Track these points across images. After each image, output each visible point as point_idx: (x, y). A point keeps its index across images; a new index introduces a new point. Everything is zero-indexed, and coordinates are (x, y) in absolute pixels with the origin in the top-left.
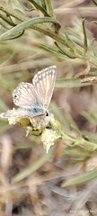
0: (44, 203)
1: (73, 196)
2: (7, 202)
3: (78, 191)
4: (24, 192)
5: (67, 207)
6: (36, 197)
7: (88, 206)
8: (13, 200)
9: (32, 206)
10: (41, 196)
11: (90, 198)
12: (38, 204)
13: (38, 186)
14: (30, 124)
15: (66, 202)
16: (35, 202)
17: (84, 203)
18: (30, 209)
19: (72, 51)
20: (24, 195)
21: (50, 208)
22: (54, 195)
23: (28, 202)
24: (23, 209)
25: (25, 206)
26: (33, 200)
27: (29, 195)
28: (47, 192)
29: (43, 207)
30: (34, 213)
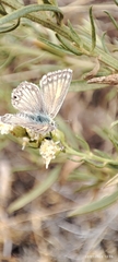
0: (50, 242)
1: (85, 233)
2: (5, 241)
3: (91, 227)
4: (26, 228)
5: (77, 246)
6: (41, 234)
7: (103, 245)
8: (13, 239)
9: (36, 246)
10: (46, 233)
11: (106, 236)
12: (44, 243)
13: (43, 222)
14: (27, 135)
15: (77, 240)
16: (40, 241)
17: (99, 242)
18: (33, 250)
19: (78, 46)
20: (25, 232)
21: (58, 248)
22: (63, 233)
23: (31, 241)
24: (25, 250)
25: (27, 246)
26: (37, 238)
27: (33, 233)
28: (53, 229)
29: (50, 247)
30: (39, 255)
